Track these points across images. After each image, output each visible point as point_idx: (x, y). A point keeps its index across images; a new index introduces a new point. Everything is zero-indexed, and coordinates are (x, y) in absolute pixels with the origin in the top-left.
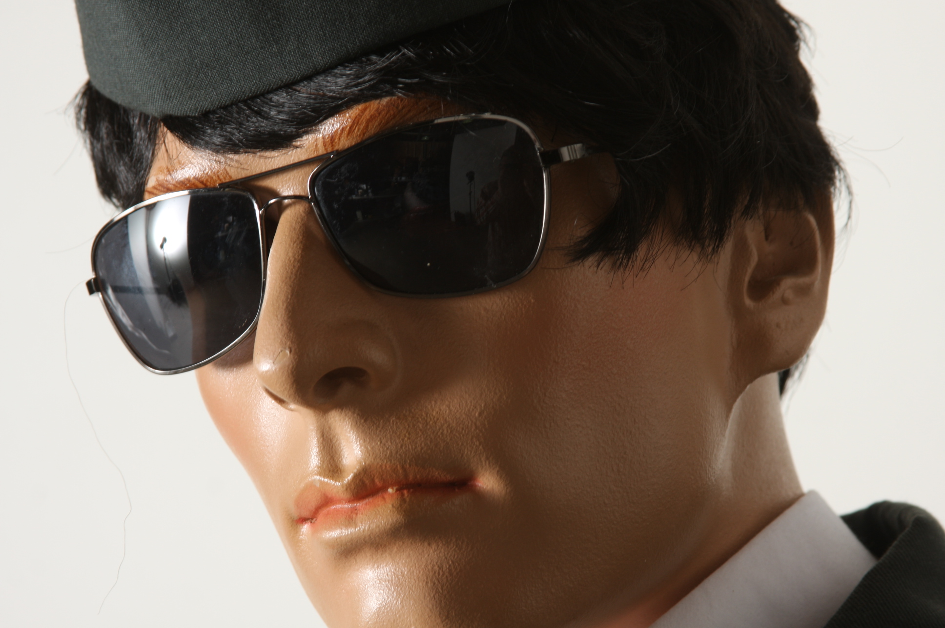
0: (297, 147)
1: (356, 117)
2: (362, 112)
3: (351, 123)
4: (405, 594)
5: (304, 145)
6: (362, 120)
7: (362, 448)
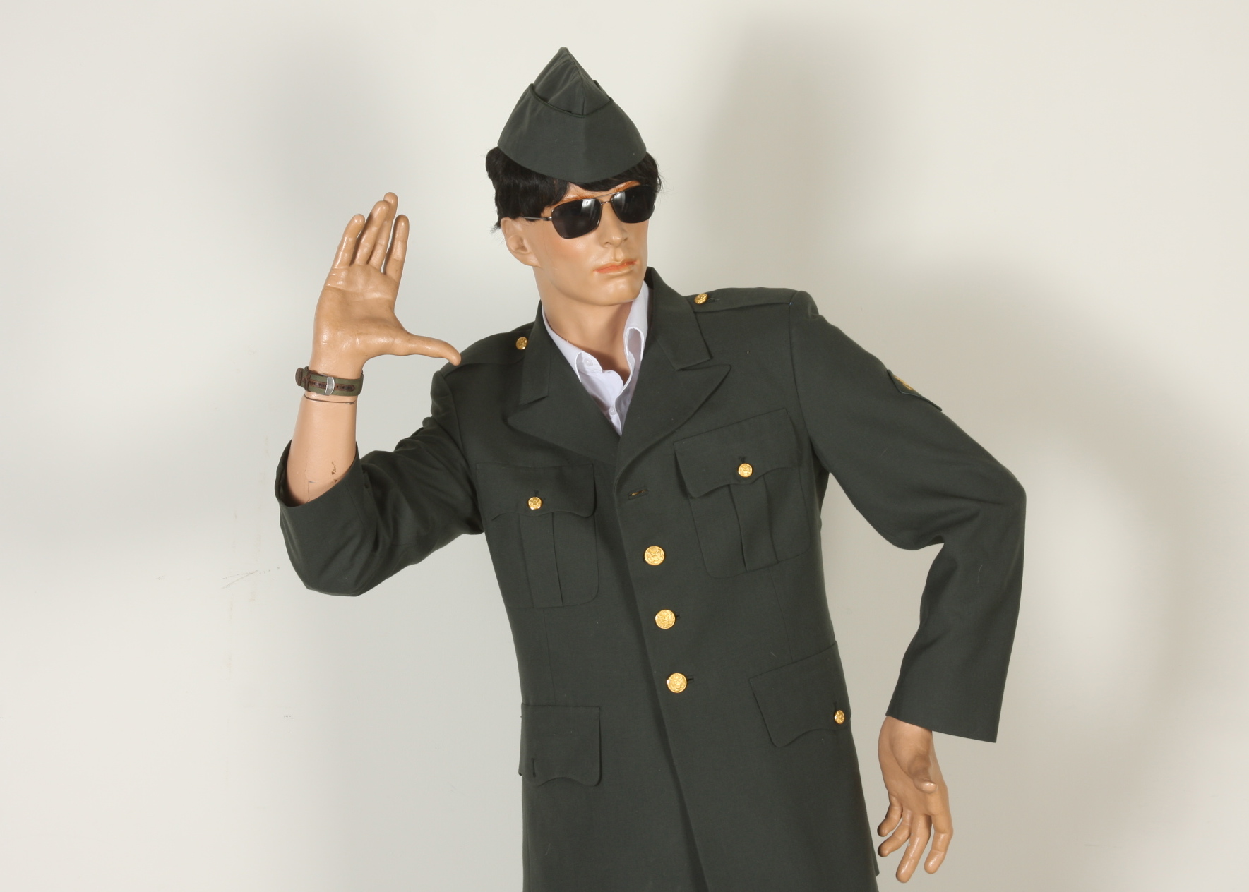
2: (627, 183)
3: (625, 185)
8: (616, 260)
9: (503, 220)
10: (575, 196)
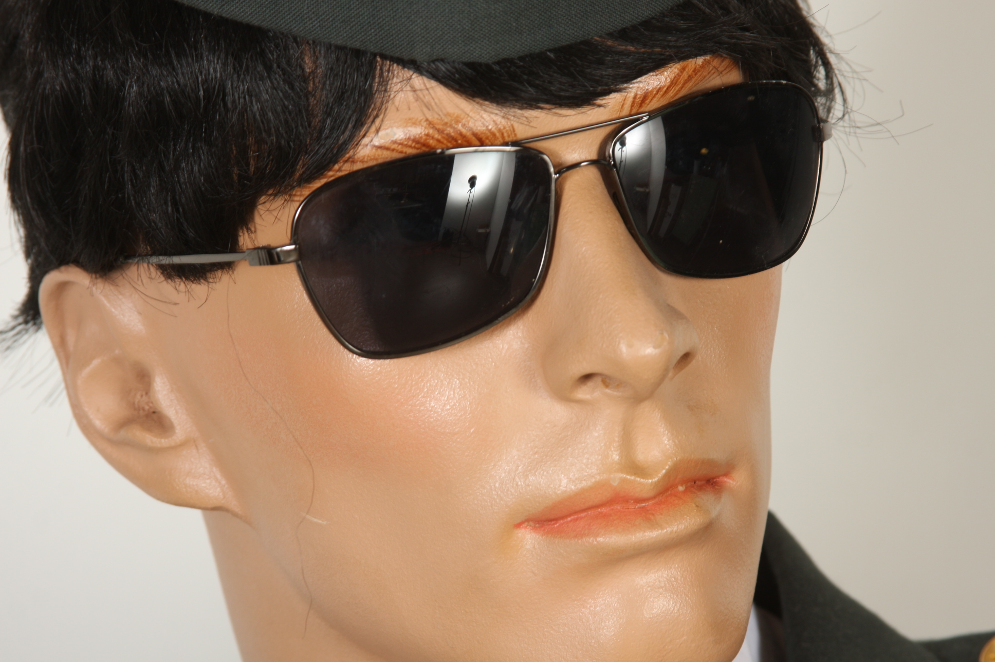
0: (600, 106)
1: (675, 77)
2: (681, 72)
3: (669, 84)
4: (682, 601)
5: (609, 104)
6: (681, 81)
7: (670, 442)
8: (637, 469)
9: (51, 279)
10: (417, 131)
